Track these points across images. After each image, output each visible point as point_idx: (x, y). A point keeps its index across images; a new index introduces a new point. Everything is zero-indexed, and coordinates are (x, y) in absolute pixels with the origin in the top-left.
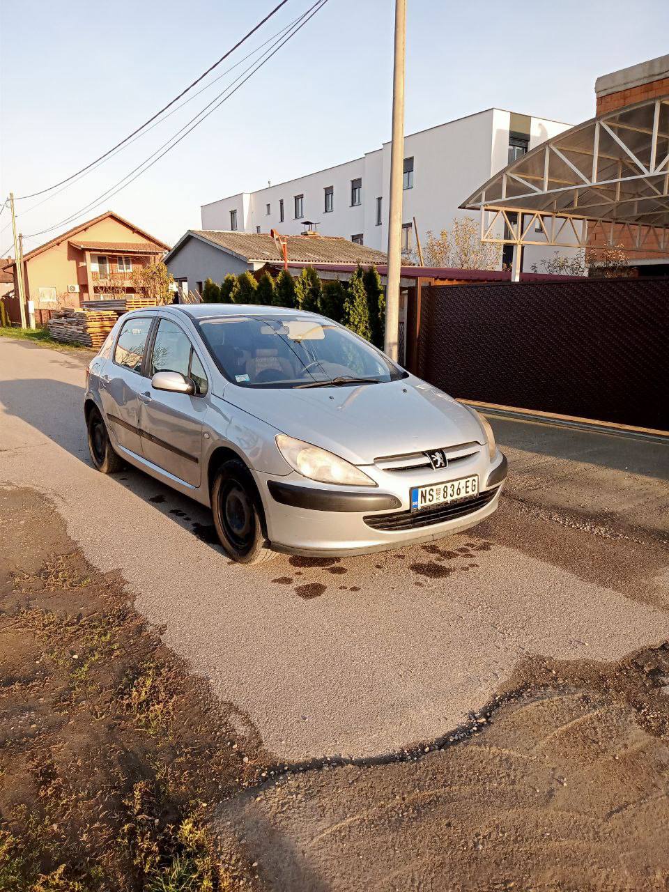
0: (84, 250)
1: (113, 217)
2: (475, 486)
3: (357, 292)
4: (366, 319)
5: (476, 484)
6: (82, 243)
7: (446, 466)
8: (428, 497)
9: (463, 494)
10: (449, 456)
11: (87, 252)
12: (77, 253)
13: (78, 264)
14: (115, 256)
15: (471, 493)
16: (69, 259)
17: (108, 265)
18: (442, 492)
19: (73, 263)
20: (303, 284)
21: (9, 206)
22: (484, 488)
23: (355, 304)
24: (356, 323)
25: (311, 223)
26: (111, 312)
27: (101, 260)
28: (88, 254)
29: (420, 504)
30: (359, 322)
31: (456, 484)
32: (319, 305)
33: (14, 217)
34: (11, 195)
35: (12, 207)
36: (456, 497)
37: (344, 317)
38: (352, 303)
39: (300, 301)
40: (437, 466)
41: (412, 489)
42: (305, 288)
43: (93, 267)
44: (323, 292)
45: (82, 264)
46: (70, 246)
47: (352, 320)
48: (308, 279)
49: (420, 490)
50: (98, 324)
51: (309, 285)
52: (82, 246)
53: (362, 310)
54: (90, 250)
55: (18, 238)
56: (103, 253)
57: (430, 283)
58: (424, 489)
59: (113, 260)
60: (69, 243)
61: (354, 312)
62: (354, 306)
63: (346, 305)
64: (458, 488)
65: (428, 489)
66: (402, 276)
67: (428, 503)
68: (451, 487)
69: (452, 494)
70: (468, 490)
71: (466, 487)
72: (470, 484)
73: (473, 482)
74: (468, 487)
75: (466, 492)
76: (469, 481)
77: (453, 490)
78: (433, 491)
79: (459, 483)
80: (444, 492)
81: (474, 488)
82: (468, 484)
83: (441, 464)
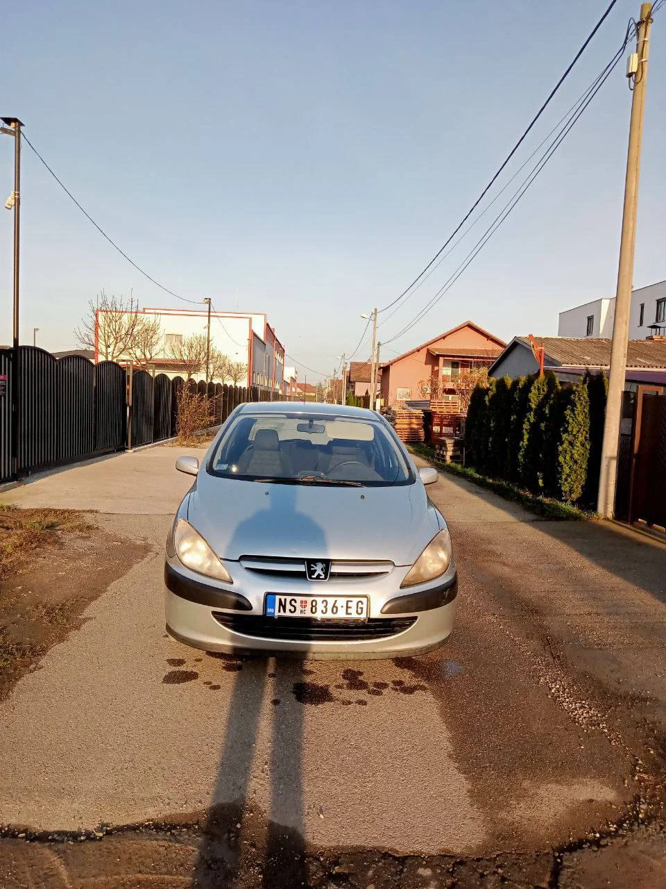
0: (438, 356)
1: (470, 326)
2: (362, 608)
3: (579, 399)
4: (587, 429)
5: (364, 606)
6: (437, 350)
7: (326, 578)
8: (288, 607)
9: (341, 614)
10: (335, 569)
11: (441, 358)
12: (433, 359)
13: (433, 368)
14: (467, 362)
15: (354, 615)
16: (426, 364)
17: (460, 369)
18: (309, 606)
19: (429, 367)
20: (539, 389)
21: (373, 319)
22: (376, 614)
23: (576, 412)
24: (574, 433)
25: (660, 327)
26: (420, 411)
27: (455, 365)
28: (441, 359)
29: (277, 613)
30: (578, 432)
31: (331, 601)
32: (547, 412)
33: (375, 328)
34: (376, 310)
35: (375, 320)
36: (329, 615)
37: (564, 426)
38: (573, 411)
39: (533, 406)
40: (313, 577)
41: (268, 594)
42: (539, 394)
43: (446, 371)
44: (553, 399)
45: (436, 368)
46: (429, 353)
47: (570, 429)
48: (543, 385)
49: (278, 597)
50: (406, 421)
51: (544, 391)
52: (437, 353)
53: (583, 420)
54: (443, 356)
55: (376, 346)
56: (455, 359)
57: (657, 392)
58: (283, 598)
59: (465, 364)
60: (428, 350)
61: (573, 420)
62: (574, 414)
63: (568, 412)
64: (334, 606)
65: (289, 598)
66: (627, 381)
67: (288, 614)
68: (323, 602)
69: (324, 611)
70: (349, 611)
71: (347, 607)
72: (353, 605)
73: (360, 604)
74: (350, 607)
75: (347, 613)
76: (351, 601)
77: (326, 607)
78: (296, 602)
79: (336, 601)
80: (313, 606)
81: (360, 611)
82: (350, 604)
83: (319, 575)
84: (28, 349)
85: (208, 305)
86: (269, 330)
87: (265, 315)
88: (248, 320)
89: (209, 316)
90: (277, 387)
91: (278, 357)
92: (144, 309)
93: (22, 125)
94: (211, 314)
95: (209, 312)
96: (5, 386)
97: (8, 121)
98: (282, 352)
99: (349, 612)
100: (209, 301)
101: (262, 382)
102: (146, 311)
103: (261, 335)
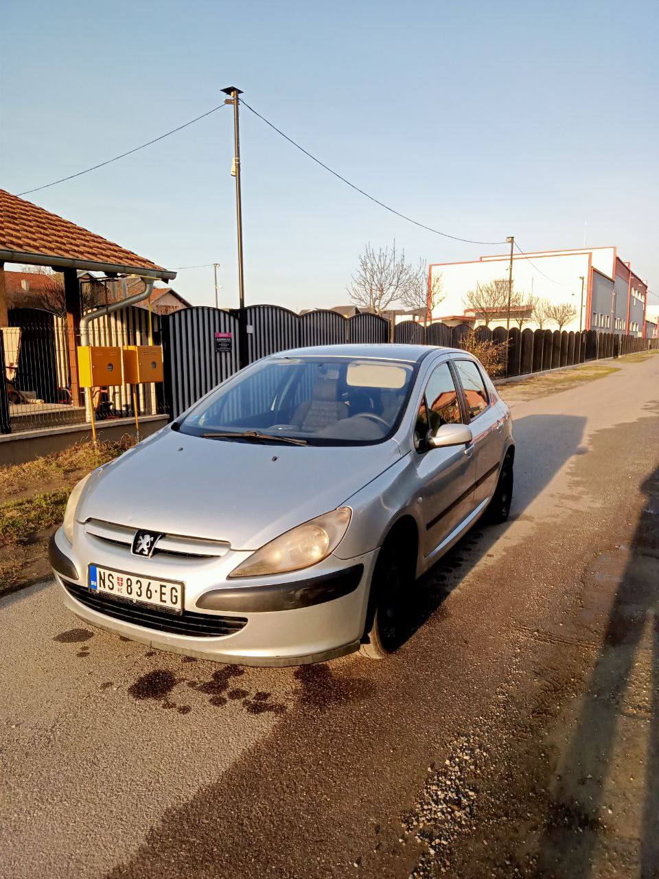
2: (176, 597)
5: (179, 595)
7: (148, 554)
8: (107, 582)
9: (155, 600)
15: (169, 604)
18: (125, 585)
22: (192, 607)
29: (99, 587)
31: (145, 582)
36: (144, 599)
40: (137, 551)
41: (91, 564)
49: (98, 570)
58: (102, 571)
64: (148, 590)
65: (107, 572)
67: (107, 590)
68: (137, 583)
69: (139, 594)
70: (164, 597)
71: (162, 594)
72: (167, 590)
73: (174, 591)
74: (164, 594)
75: (161, 600)
76: (165, 586)
77: (140, 588)
78: (113, 578)
79: (150, 583)
80: (128, 586)
81: (174, 600)
82: (164, 590)
83: (143, 550)
84: (264, 308)
85: (510, 244)
86: (621, 266)
87: (615, 248)
88: (587, 256)
89: (512, 259)
90: (634, 328)
91: (635, 294)
92: (481, 258)
93: (240, 92)
94: (514, 257)
95: (512, 255)
96: (230, 343)
97: (228, 91)
98: (644, 289)
99: (163, 599)
100: (512, 240)
101: (604, 325)
102: (483, 259)
103: (608, 271)
